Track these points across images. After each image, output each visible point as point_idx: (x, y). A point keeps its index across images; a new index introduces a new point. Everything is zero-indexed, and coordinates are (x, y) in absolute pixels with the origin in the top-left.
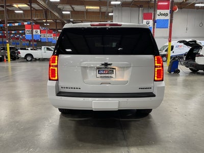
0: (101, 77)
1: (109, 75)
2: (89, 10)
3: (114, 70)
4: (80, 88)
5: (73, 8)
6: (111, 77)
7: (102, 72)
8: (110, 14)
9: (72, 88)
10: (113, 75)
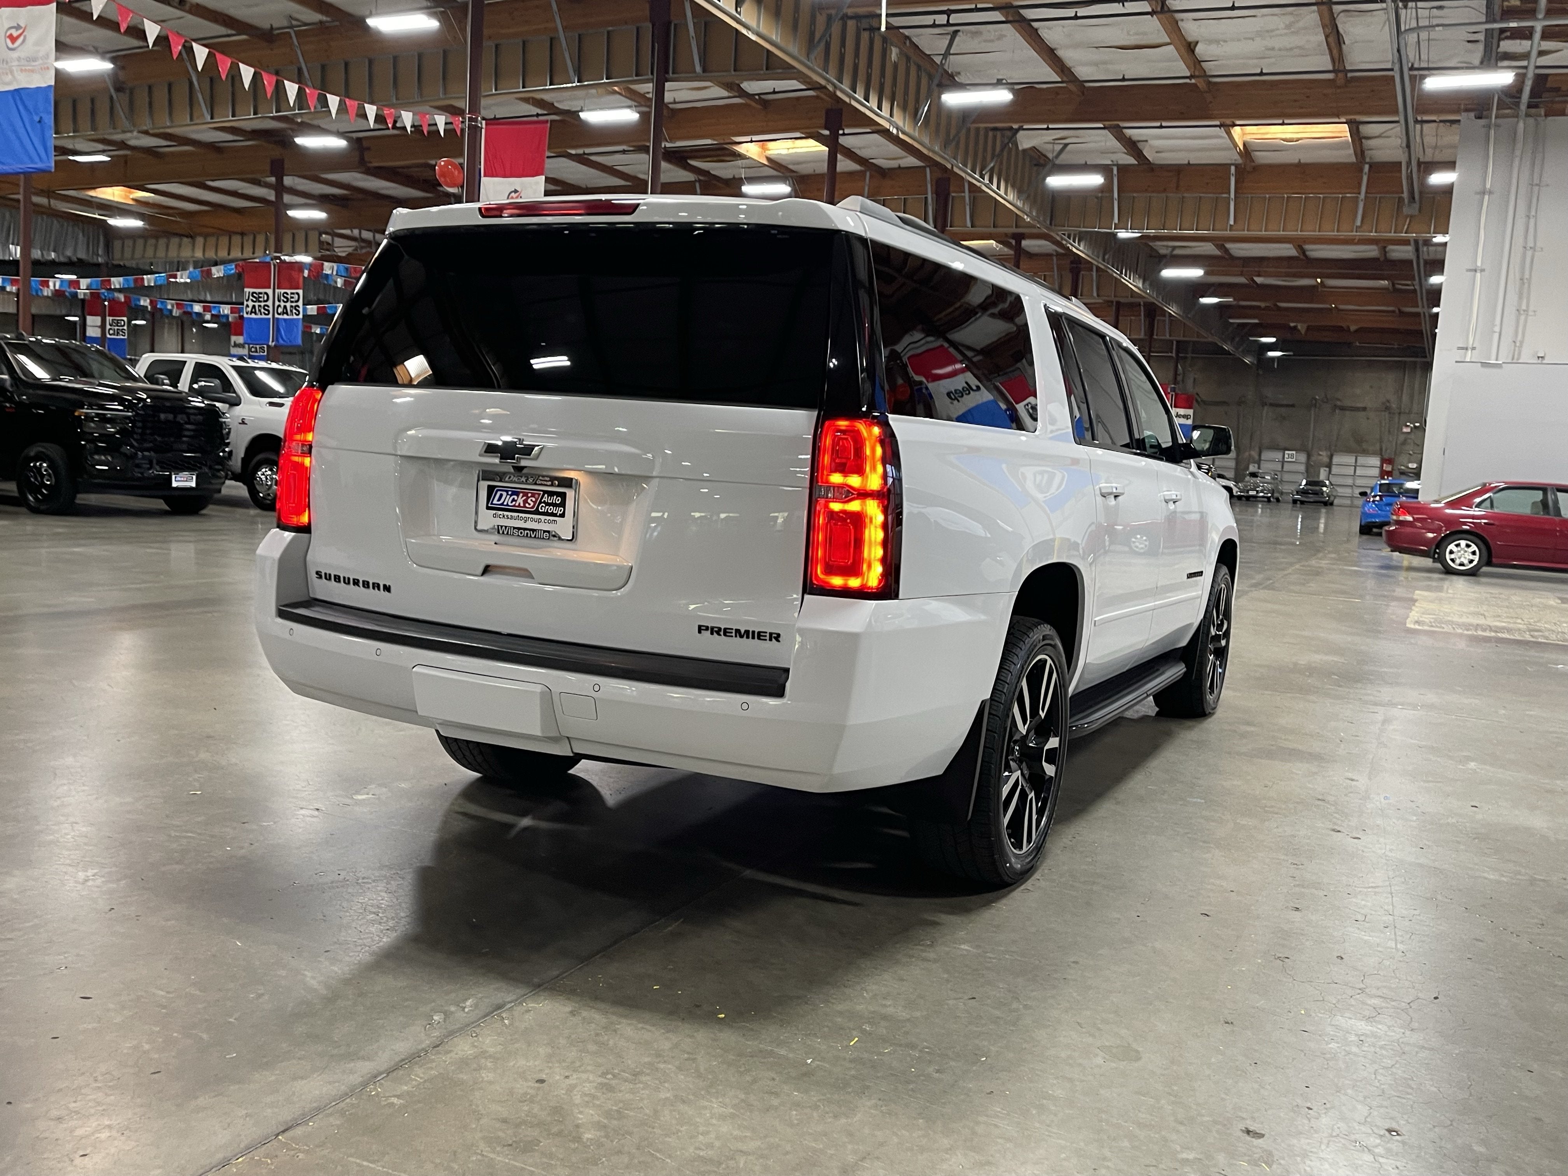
0: (499, 530)
1: (542, 524)
2: (1262, 158)
3: (570, 494)
4: (387, 589)
5: (1132, 146)
6: (552, 536)
7: (507, 500)
8: (1438, 179)
9: (356, 582)
10: (563, 527)
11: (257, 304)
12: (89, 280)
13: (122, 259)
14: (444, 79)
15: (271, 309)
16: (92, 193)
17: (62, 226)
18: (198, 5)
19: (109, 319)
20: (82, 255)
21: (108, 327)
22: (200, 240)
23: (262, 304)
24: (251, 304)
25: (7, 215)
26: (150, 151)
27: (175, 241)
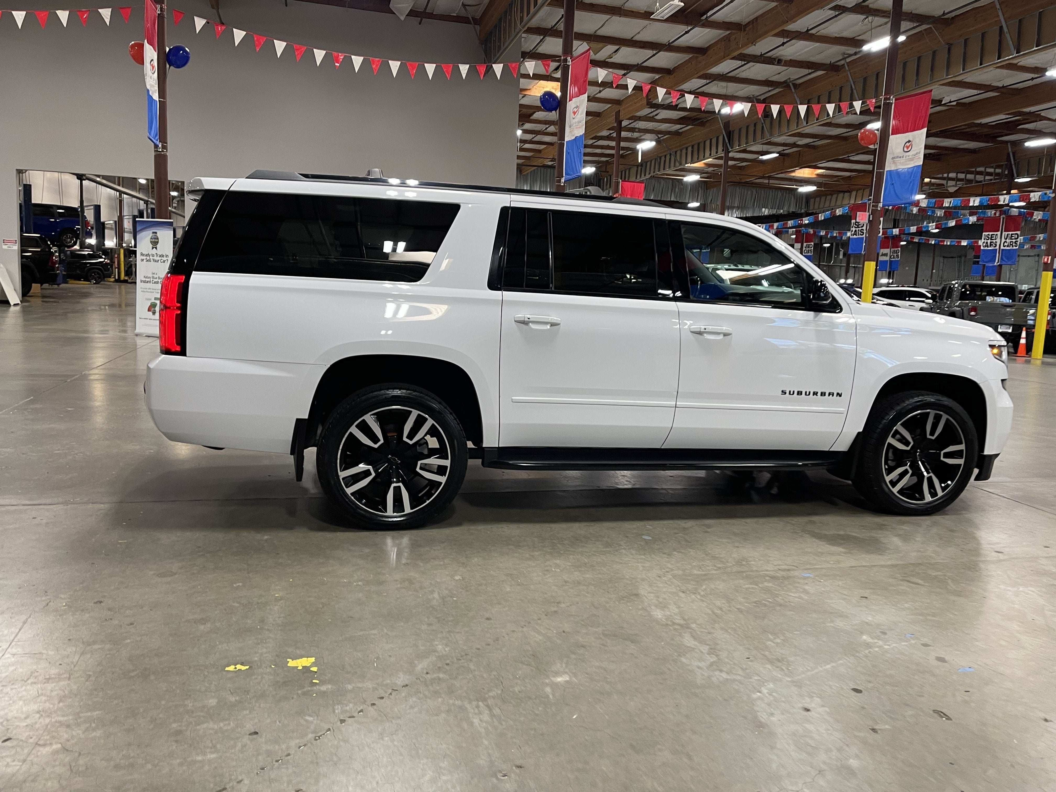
11: (857, 229)
12: (778, 224)
13: (814, 209)
14: (932, 70)
15: (865, 231)
16: (793, 174)
17: (783, 194)
18: (791, 60)
19: (805, 244)
20: (792, 209)
21: (804, 249)
22: (854, 193)
23: (860, 229)
24: (854, 229)
25: (754, 191)
26: (807, 146)
27: (841, 195)
